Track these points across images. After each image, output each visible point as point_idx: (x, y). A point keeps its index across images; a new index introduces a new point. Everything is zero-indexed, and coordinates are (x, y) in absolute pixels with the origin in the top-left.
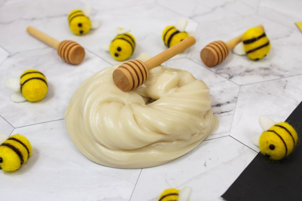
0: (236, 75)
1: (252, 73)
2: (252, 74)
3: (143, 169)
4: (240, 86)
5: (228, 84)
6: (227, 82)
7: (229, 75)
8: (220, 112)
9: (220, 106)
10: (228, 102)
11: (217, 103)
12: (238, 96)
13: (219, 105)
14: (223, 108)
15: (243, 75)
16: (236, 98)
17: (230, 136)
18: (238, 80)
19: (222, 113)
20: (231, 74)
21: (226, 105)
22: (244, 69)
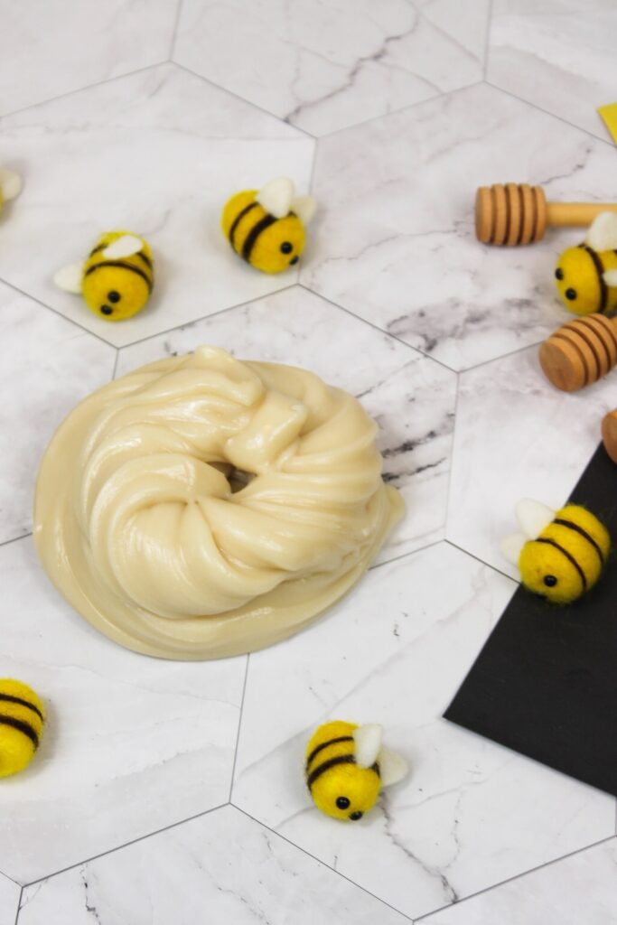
0: (444, 335)
1: (484, 323)
2: (485, 329)
3: (251, 655)
4: (458, 373)
5: (427, 370)
6: (423, 362)
7: (425, 337)
8: (413, 468)
9: (411, 449)
10: (432, 434)
11: (404, 440)
12: (455, 409)
13: (408, 447)
14: (421, 455)
15: (462, 336)
16: (451, 416)
17: (446, 541)
18: (449, 353)
19: (420, 470)
20: (431, 336)
21: (426, 442)
22: (463, 312)
